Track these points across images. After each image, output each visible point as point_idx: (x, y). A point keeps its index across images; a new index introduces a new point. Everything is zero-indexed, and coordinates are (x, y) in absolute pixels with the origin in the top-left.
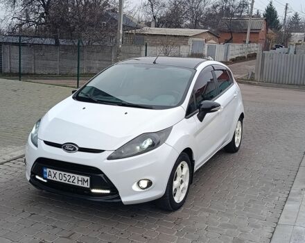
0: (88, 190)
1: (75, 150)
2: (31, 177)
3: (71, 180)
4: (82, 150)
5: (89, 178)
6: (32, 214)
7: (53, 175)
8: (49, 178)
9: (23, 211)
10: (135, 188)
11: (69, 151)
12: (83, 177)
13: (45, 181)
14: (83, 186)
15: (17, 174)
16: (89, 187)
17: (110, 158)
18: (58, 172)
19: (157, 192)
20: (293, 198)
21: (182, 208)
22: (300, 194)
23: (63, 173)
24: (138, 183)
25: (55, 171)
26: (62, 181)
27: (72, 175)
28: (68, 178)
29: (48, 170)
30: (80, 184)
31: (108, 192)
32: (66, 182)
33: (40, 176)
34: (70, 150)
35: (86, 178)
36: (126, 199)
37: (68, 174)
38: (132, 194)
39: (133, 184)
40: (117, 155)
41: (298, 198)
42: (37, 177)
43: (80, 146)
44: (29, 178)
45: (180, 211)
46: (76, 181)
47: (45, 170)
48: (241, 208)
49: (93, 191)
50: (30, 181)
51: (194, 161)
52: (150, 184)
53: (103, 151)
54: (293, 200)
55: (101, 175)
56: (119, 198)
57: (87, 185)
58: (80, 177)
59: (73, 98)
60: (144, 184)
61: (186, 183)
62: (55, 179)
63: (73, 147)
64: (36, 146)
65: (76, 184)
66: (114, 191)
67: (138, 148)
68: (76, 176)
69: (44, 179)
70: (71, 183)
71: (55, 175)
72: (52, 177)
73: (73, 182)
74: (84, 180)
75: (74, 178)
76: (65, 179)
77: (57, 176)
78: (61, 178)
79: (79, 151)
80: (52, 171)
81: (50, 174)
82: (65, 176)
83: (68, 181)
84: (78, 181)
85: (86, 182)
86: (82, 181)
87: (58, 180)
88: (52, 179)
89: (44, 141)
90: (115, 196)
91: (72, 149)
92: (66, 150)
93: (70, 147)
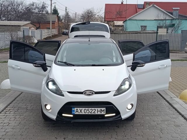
1: (93, 94)
3: (93, 112)
4: (97, 93)
5: (105, 109)
12: (101, 108)
14: (101, 114)
16: (105, 114)
17: (114, 95)
18: (84, 109)
23: (87, 109)
25: (81, 109)
26: (87, 113)
27: (93, 109)
28: (90, 111)
29: (76, 109)
30: (99, 113)
31: (114, 114)
32: (90, 114)
34: (90, 94)
36: (123, 117)
37: (90, 109)
42: (63, 115)
44: (55, 117)
46: (96, 112)
47: (73, 109)
53: (110, 92)
56: (120, 117)
57: (103, 113)
58: (99, 109)
60: (130, 107)
62: (81, 113)
63: (91, 92)
64: (63, 96)
65: (96, 114)
66: (118, 113)
68: (96, 109)
69: (72, 115)
70: (93, 114)
71: (81, 111)
72: (79, 112)
73: (94, 113)
74: (102, 110)
75: (95, 110)
76: (88, 112)
77: (83, 111)
78: (85, 112)
79: (95, 94)
80: (78, 109)
81: (77, 111)
82: (88, 110)
83: (91, 113)
84: (98, 111)
85: (103, 111)
86: (100, 111)
87: (83, 113)
88: (79, 114)
89: (68, 92)
90: (118, 116)
91: (91, 93)
92: (87, 94)
93: (89, 93)
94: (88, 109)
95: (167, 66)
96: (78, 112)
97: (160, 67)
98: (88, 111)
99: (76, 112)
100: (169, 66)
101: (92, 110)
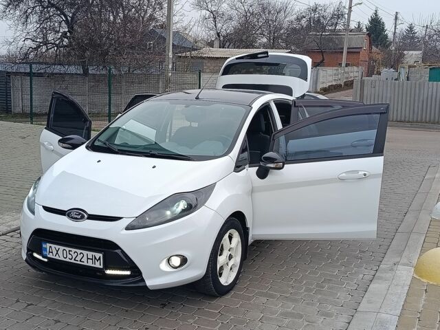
0: (101, 271)
1: (82, 217)
2: (27, 254)
3: (78, 258)
4: (93, 217)
5: (101, 255)
6: (29, 305)
7: (55, 252)
8: (50, 256)
9: (18, 301)
10: (164, 266)
12: (94, 254)
13: (46, 260)
14: (94, 265)
15: (14, 251)
16: (102, 267)
17: (127, 228)
18: (62, 248)
19: (195, 272)
20: (381, 275)
21: (232, 292)
22: (392, 270)
23: (68, 249)
24: (169, 260)
25: (57, 247)
26: (67, 260)
27: (79, 251)
28: (74, 256)
29: (48, 245)
30: (90, 264)
31: (128, 273)
32: (73, 261)
33: (38, 253)
34: (76, 218)
35: (98, 255)
36: (151, 282)
37: (74, 250)
38: (159, 275)
39: (161, 262)
41: (389, 275)
42: (35, 255)
43: (89, 213)
44: (24, 257)
45: (228, 297)
46: (85, 259)
47: (44, 246)
48: (311, 290)
49: (109, 272)
50: (26, 260)
51: (248, 229)
52: (184, 261)
53: (120, 218)
54: (380, 278)
55: (118, 251)
56: (143, 280)
57: (99, 265)
58: (90, 254)
59: (87, 147)
60: (176, 261)
61: (237, 259)
62: (57, 257)
63: (80, 214)
64: (33, 213)
65: (85, 264)
66: (136, 271)
67: (168, 213)
68: (85, 252)
69: (44, 257)
70: (79, 263)
71: (57, 251)
72: (54, 255)
73: (80, 261)
74: (95, 258)
75: (82, 255)
76: (71, 257)
77: (60, 252)
78: (65, 256)
79: (88, 218)
80: (53, 246)
81: (51, 251)
82: (71, 253)
83: (75, 260)
84: (88, 259)
85: (97, 261)
86: (92, 259)
87: (62, 258)
88: (54, 257)
89: (43, 207)
90: (138, 279)
91: (79, 217)
92: (72, 218)
93: (76, 214)
94: (69, 251)
95: (365, 175)
97: (344, 174)
98: (69, 254)
99: (49, 252)
100: (374, 176)
101: (76, 254)
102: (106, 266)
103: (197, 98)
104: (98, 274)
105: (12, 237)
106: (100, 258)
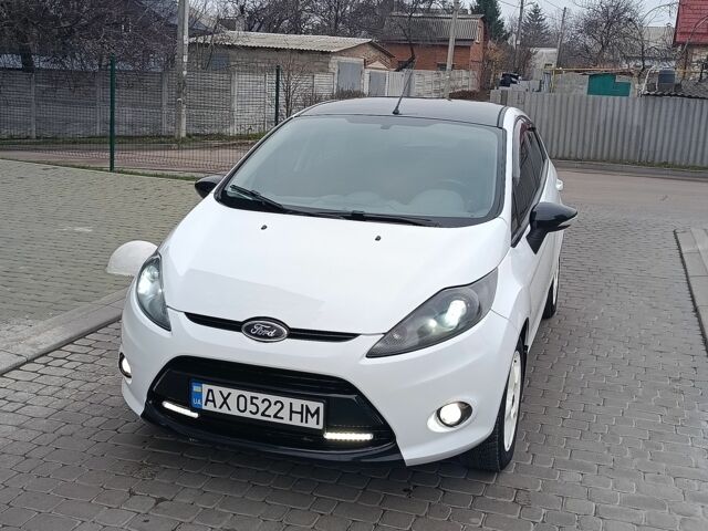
0: (317, 434)
1: (278, 335)
2: (147, 405)
3: (271, 411)
4: (297, 334)
5: (321, 405)
6: (162, 500)
7: (219, 401)
8: (210, 407)
9: (132, 494)
10: (433, 425)
11: (262, 337)
12: (305, 403)
13: (195, 415)
14: (304, 425)
16: (320, 427)
17: (371, 354)
18: (235, 393)
23: (248, 394)
24: (439, 413)
25: (226, 391)
26: (247, 414)
27: (273, 398)
28: (262, 407)
29: (206, 387)
30: (296, 421)
31: (368, 437)
32: (258, 417)
33: (178, 403)
34: (266, 337)
35: (313, 406)
36: (411, 453)
37: (262, 396)
38: (426, 440)
39: (429, 416)
40: (389, 346)
42: (168, 405)
44: (139, 409)
46: (285, 413)
47: (196, 389)
49: (329, 436)
50: (143, 415)
52: (467, 410)
53: (355, 335)
55: (354, 397)
56: (396, 450)
57: (312, 423)
58: (298, 404)
59: (217, 200)
60: (452, 413)
62: (224, 410)
63: (272, 328)
64: (167, 327)
65: (286, 421)
66: (384, 433)
68: (286, 401)
69: (193, 410)
70: (272, 419)
71: (225, 399)
72: (218, 405)
73: (275, 416)
74: (308, 411)
75: (279, 405)
76: (254, 410)
77: (232, 401)
78: (242, 408)
79: (290, 336)
80: (216, 389)
81: (211, 398)
82: (254, 401)
83: (263, 414)
84: (292, 412)
85: (312, 416)
86: (301, 413)
87: (234, 412)
88: (217, 410)
89: (188, 315)
90: (387, 446)
91: (272, 333)
92: (256, 335)
93: (264, 329)
94: (252, 398)
96: (213, 401)
98: (252, 403)
99: (207, 400)
101: (267, 403)
102: (329, 426)
103: (396, 113)
104: (305, 439)
105: (46, 365)
106: (317, 411)
